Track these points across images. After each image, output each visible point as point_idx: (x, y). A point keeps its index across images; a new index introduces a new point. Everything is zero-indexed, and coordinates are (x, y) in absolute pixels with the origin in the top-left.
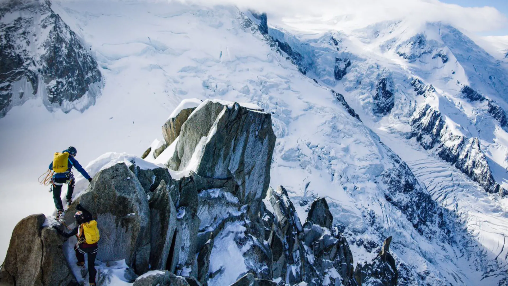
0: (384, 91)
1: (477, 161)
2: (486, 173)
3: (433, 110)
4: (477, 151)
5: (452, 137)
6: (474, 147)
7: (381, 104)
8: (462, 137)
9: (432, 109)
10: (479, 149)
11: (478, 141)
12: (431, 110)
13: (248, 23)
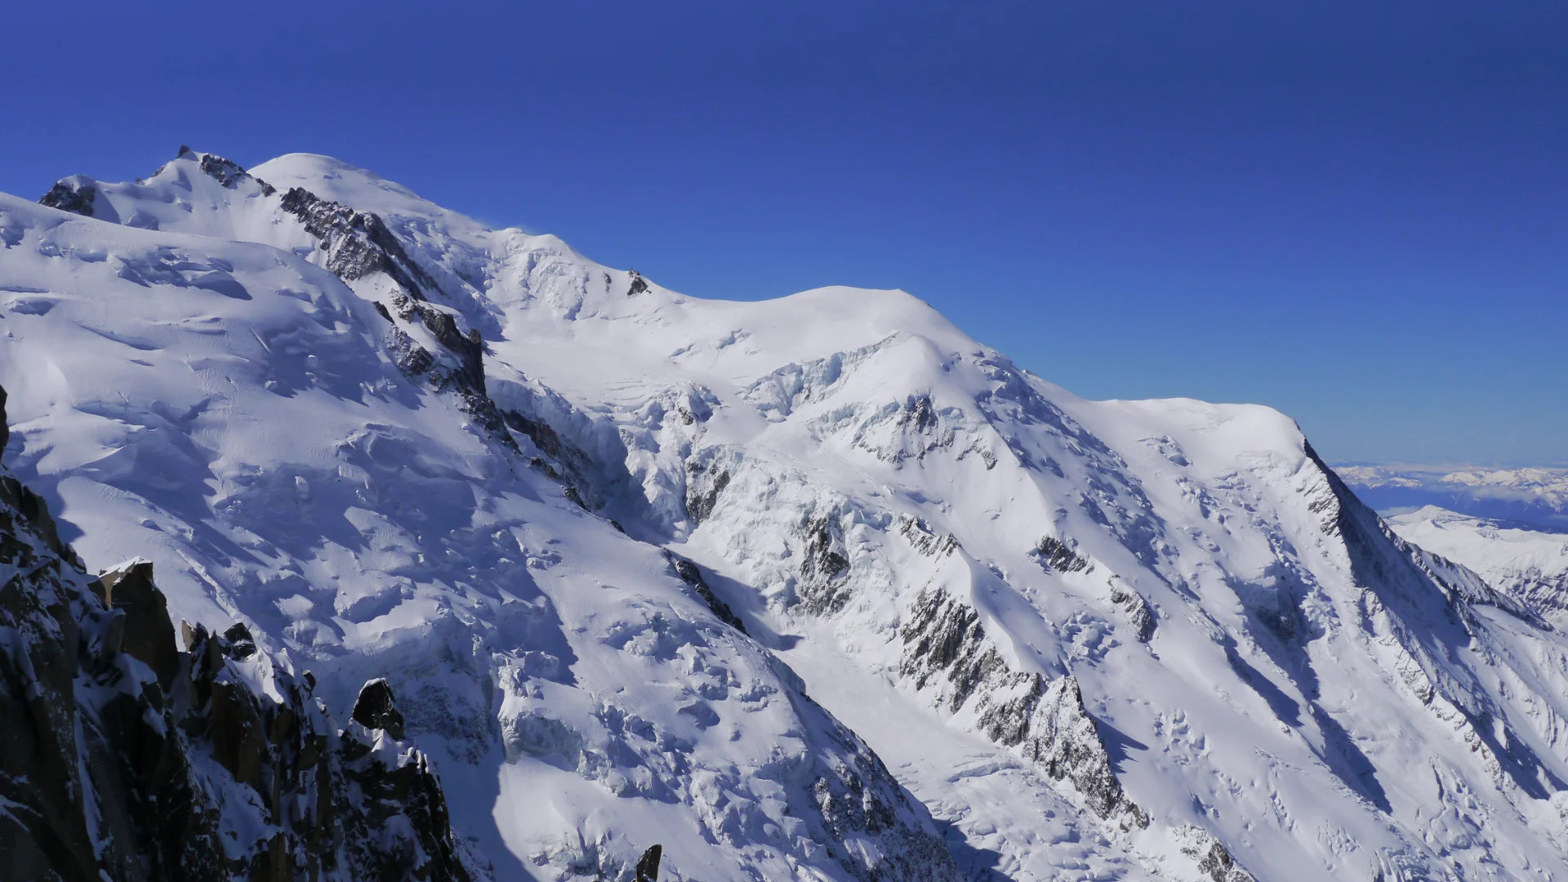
0: (824, 555)
1: (1076, 740)
2: (1100, 771)
3: (956, 605)
4: (1077, 713)
5: (1009, 676)
6: (1066, 700)
7: (816, 591)
8: (1033, 676)
9: (954, 601)
10: (1081, 707)
11: (1075, 686)
12: (951, 605)
13: (420, 361)
